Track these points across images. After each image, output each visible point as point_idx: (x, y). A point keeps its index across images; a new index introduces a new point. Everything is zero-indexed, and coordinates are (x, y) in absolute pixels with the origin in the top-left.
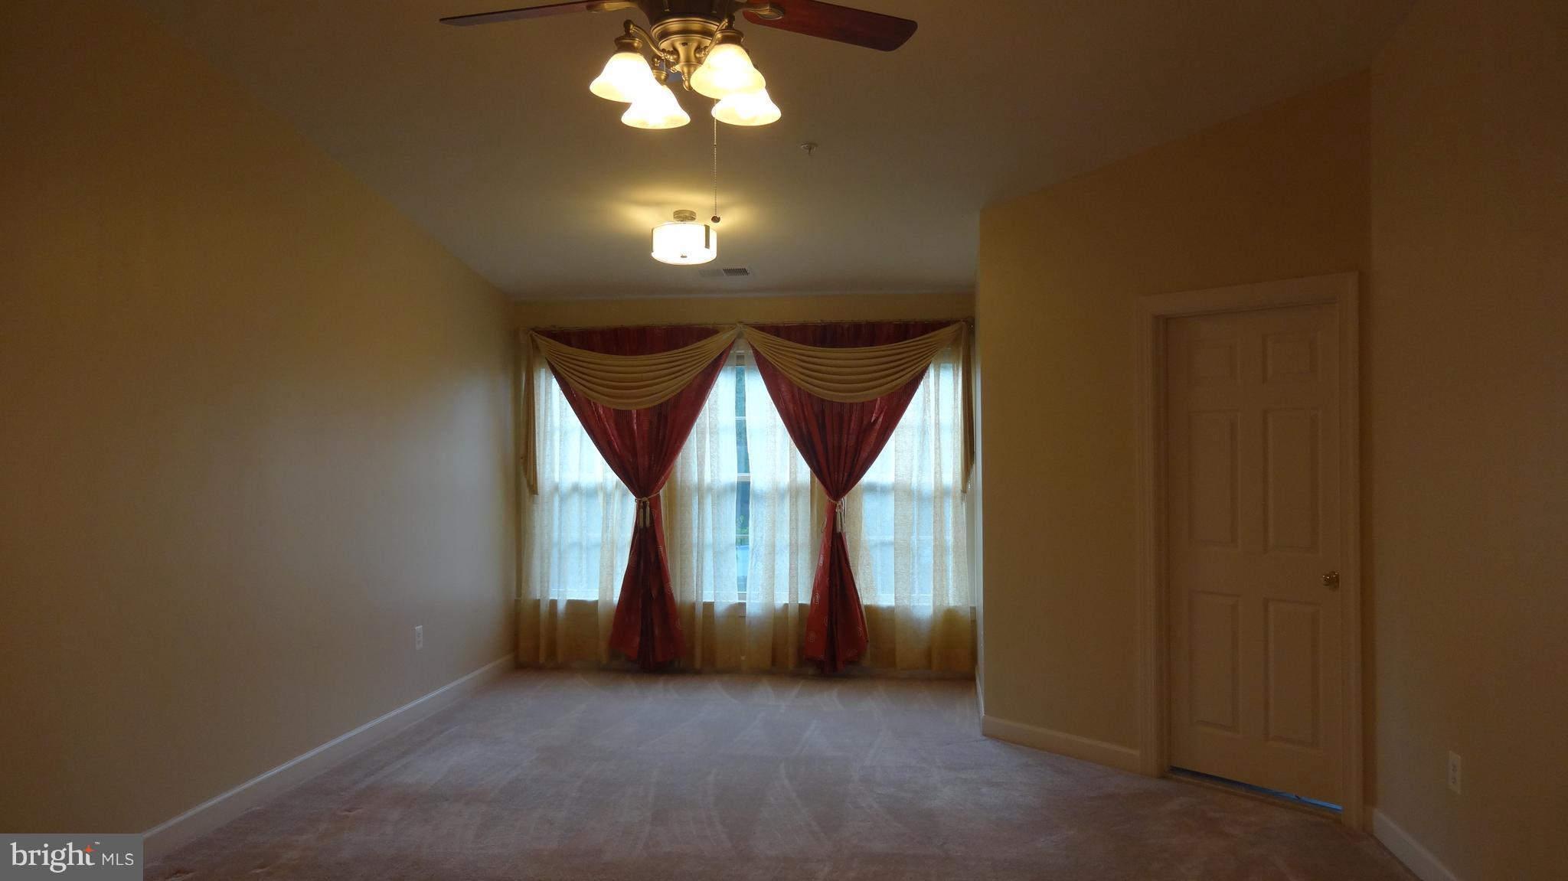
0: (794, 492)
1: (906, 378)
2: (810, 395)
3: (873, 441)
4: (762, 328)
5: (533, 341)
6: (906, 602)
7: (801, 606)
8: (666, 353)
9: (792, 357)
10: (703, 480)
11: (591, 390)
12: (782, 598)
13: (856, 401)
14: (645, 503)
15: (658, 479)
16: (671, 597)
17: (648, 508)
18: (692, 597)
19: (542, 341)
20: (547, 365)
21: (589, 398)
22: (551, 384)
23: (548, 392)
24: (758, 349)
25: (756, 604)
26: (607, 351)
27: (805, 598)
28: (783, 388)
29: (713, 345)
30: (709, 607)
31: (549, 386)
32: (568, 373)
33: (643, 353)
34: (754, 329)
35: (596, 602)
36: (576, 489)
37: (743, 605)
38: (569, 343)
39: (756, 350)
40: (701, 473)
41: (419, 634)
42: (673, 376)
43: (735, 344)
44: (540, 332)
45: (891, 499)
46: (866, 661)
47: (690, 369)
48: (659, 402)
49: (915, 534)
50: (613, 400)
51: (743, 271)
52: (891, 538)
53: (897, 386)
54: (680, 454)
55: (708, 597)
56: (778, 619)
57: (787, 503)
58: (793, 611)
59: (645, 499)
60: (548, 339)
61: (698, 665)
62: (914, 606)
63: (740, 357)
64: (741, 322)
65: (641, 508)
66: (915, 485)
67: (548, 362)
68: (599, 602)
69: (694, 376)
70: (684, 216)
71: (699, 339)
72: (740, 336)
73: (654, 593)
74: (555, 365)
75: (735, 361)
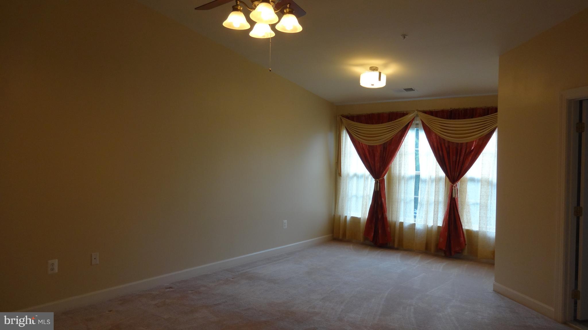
0: (437, 180)
1: (486, 132)
2: (444, 140)
3: (470, 159)
4: (425, 112)
5: (341, 120)
6: (484, 230)
7: (439, 227)
8: (387, 123)
9: (437, 123)
10: (401, 174)
11: (359, 138)
12: (430, 224)
13: (464, 142)
14: (377, 181)
15: (383, 172)
16: (386, 218)
17: (378, 184)
18: (394, 219)
19: (344, 120)
20: (346, 130)
21: (359, 141)
22: (347, 136)
23: (346, 139)
24: (423, 121)
25: (420, 225)
26: (367, 123)
27: (440, 224)
28: (434, 136)
29: (406, 119)
30: (402, 223)
31: (346, 136)
32: (353, 132)
33: (379, 123)
34: (421, 113)
35: (360, 218)
36: (355, 175)
37: (415, 224)
38: (353, 120)
39: (422, 121)
40: (399, 170)
41: (285, 223)
42: (389, 132)
43: (415, 118)
44: (343, 116)
45: (480, 184)
46: (466, 253)
47: (396, 129)
48: (384, 142)
49: (490, 200)
50: (368, 142)
51: (411, 90)
52: (479, 202)
53: (482, 135)
54: (393, 163)
55: (401, 220)
56: (428, 231)
57: (434, 184)
58: (435, 229)
59: (378, 180)
60: (346, 119)
61: (396, 246)
62: (488, 232)
63: (417, 124)
64: (417, 110)
65: (376, 183)
66: (490, 179)
67: (346, 127)
68: (361, 219)
69: (398, 131)
70: (373, 69)
71: (401, 117)
72: (417, 116)
73: (380, 216)
74: (348, 129)
75: (415, 126)
